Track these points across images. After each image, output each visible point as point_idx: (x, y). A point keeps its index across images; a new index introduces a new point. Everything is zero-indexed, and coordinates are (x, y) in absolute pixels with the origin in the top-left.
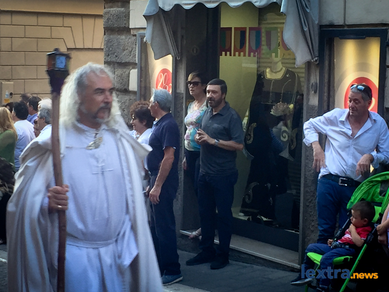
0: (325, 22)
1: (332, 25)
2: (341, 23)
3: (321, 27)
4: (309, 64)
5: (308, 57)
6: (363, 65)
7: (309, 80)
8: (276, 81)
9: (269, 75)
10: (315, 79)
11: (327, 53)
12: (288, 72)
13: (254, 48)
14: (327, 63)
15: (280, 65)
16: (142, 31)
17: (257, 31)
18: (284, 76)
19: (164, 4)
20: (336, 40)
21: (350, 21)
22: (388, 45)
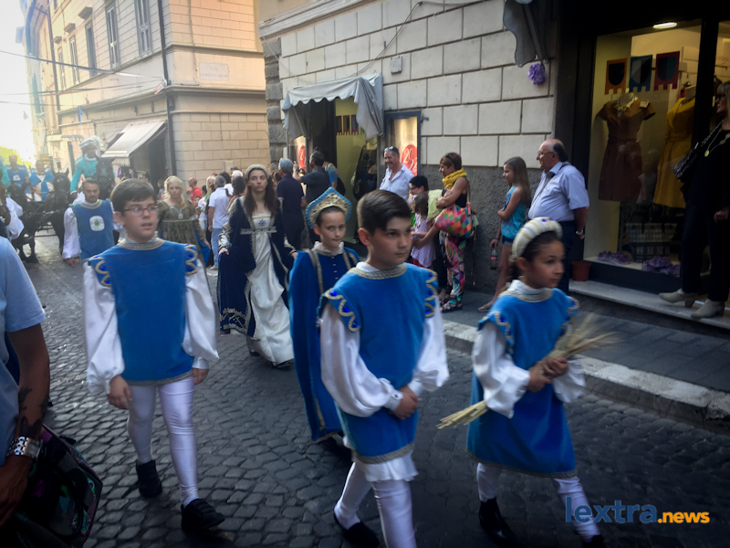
0: (387, 108)
1: (391, 110)
2: (396, 108)
3: (384, 111)
4: (378, 137)
5: (377, 133)
6: (410, 137)
11: (389, 129)
14: (389, 136)
19: (293, 101)
21: (400, 107)
22: (422, 122)
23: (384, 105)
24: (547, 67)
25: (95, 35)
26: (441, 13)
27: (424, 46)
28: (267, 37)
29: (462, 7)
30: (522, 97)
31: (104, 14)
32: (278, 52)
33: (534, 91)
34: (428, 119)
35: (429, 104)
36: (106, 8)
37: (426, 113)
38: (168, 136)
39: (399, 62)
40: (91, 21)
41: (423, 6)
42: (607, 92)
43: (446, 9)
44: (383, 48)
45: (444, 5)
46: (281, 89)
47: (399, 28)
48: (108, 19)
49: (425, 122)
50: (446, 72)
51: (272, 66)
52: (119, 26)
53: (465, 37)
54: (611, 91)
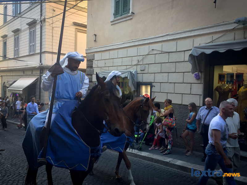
0: (138, 81)
1: (140, 82)
2: (142, 82)
3: (137, 82)
4: (134, 91)
5: (134, 89)
6: (146, 91)
7: (134, 95)
8: (127, 94)
9: (125, 93)
10: (136, 94)
11: (138, 88)
12: (130, 92)
13: (122, 86)
14: (138, 90)
15: (128, 91)
16: (95, 82)
17: (122, 83)
18: (129, 93)
19: (101, 76)
20: (141, 85)
21: (144, 81)
22: (152, 87)
23: (137, 80)
24: (200, 74)
25: (7, 45)
26: (160, 53)
27: (154, 63)
28: (89, 53)
29: (169, 52)
30: (191, 83)
31: (13, 38)
32: (93, 59)
33: (196, 81)
34: (154, 86)
35: (155, 82)
36: (15, 36)
37: (154, 84)
38: (38, 83)
39: (144, 67)
40: (6, 40)
41: (154, 51)
42: (219, 83)
43: (162, 52)
44: (137, 62)
45: (162, 51)
46: (93, 71)
47: (144, 56)
48: (15, 40)
49: (153, 87)
50: (162, 72)
51: (90, 63)
52: (20, 42)
53: (169, 62)
54: (220, 83)
